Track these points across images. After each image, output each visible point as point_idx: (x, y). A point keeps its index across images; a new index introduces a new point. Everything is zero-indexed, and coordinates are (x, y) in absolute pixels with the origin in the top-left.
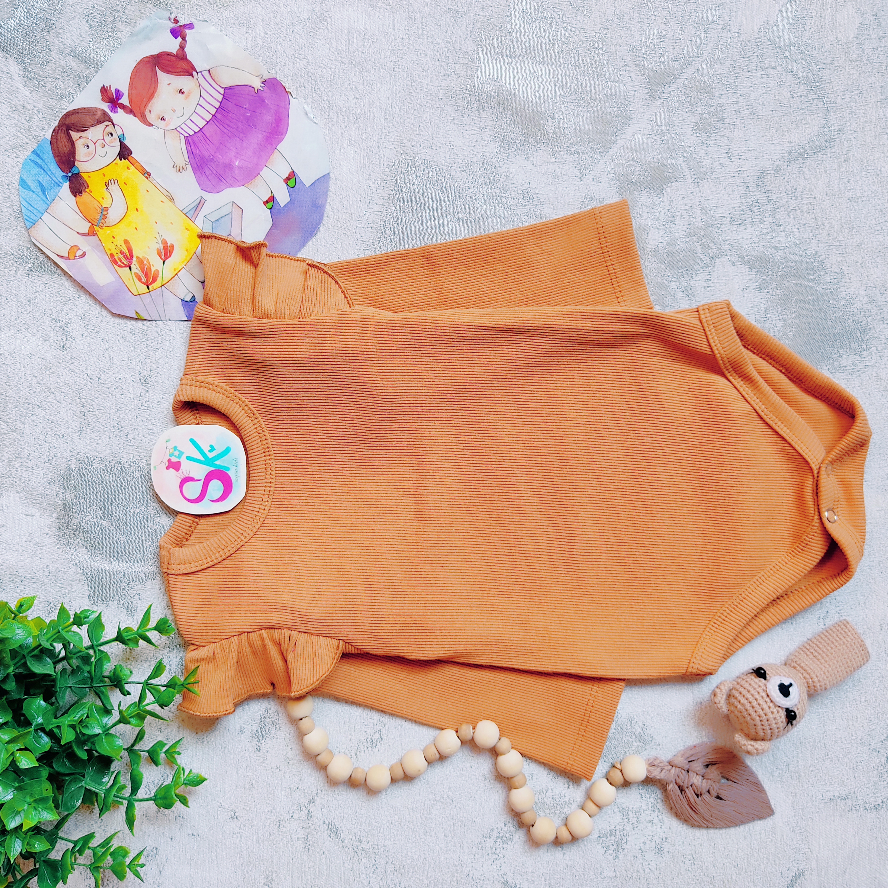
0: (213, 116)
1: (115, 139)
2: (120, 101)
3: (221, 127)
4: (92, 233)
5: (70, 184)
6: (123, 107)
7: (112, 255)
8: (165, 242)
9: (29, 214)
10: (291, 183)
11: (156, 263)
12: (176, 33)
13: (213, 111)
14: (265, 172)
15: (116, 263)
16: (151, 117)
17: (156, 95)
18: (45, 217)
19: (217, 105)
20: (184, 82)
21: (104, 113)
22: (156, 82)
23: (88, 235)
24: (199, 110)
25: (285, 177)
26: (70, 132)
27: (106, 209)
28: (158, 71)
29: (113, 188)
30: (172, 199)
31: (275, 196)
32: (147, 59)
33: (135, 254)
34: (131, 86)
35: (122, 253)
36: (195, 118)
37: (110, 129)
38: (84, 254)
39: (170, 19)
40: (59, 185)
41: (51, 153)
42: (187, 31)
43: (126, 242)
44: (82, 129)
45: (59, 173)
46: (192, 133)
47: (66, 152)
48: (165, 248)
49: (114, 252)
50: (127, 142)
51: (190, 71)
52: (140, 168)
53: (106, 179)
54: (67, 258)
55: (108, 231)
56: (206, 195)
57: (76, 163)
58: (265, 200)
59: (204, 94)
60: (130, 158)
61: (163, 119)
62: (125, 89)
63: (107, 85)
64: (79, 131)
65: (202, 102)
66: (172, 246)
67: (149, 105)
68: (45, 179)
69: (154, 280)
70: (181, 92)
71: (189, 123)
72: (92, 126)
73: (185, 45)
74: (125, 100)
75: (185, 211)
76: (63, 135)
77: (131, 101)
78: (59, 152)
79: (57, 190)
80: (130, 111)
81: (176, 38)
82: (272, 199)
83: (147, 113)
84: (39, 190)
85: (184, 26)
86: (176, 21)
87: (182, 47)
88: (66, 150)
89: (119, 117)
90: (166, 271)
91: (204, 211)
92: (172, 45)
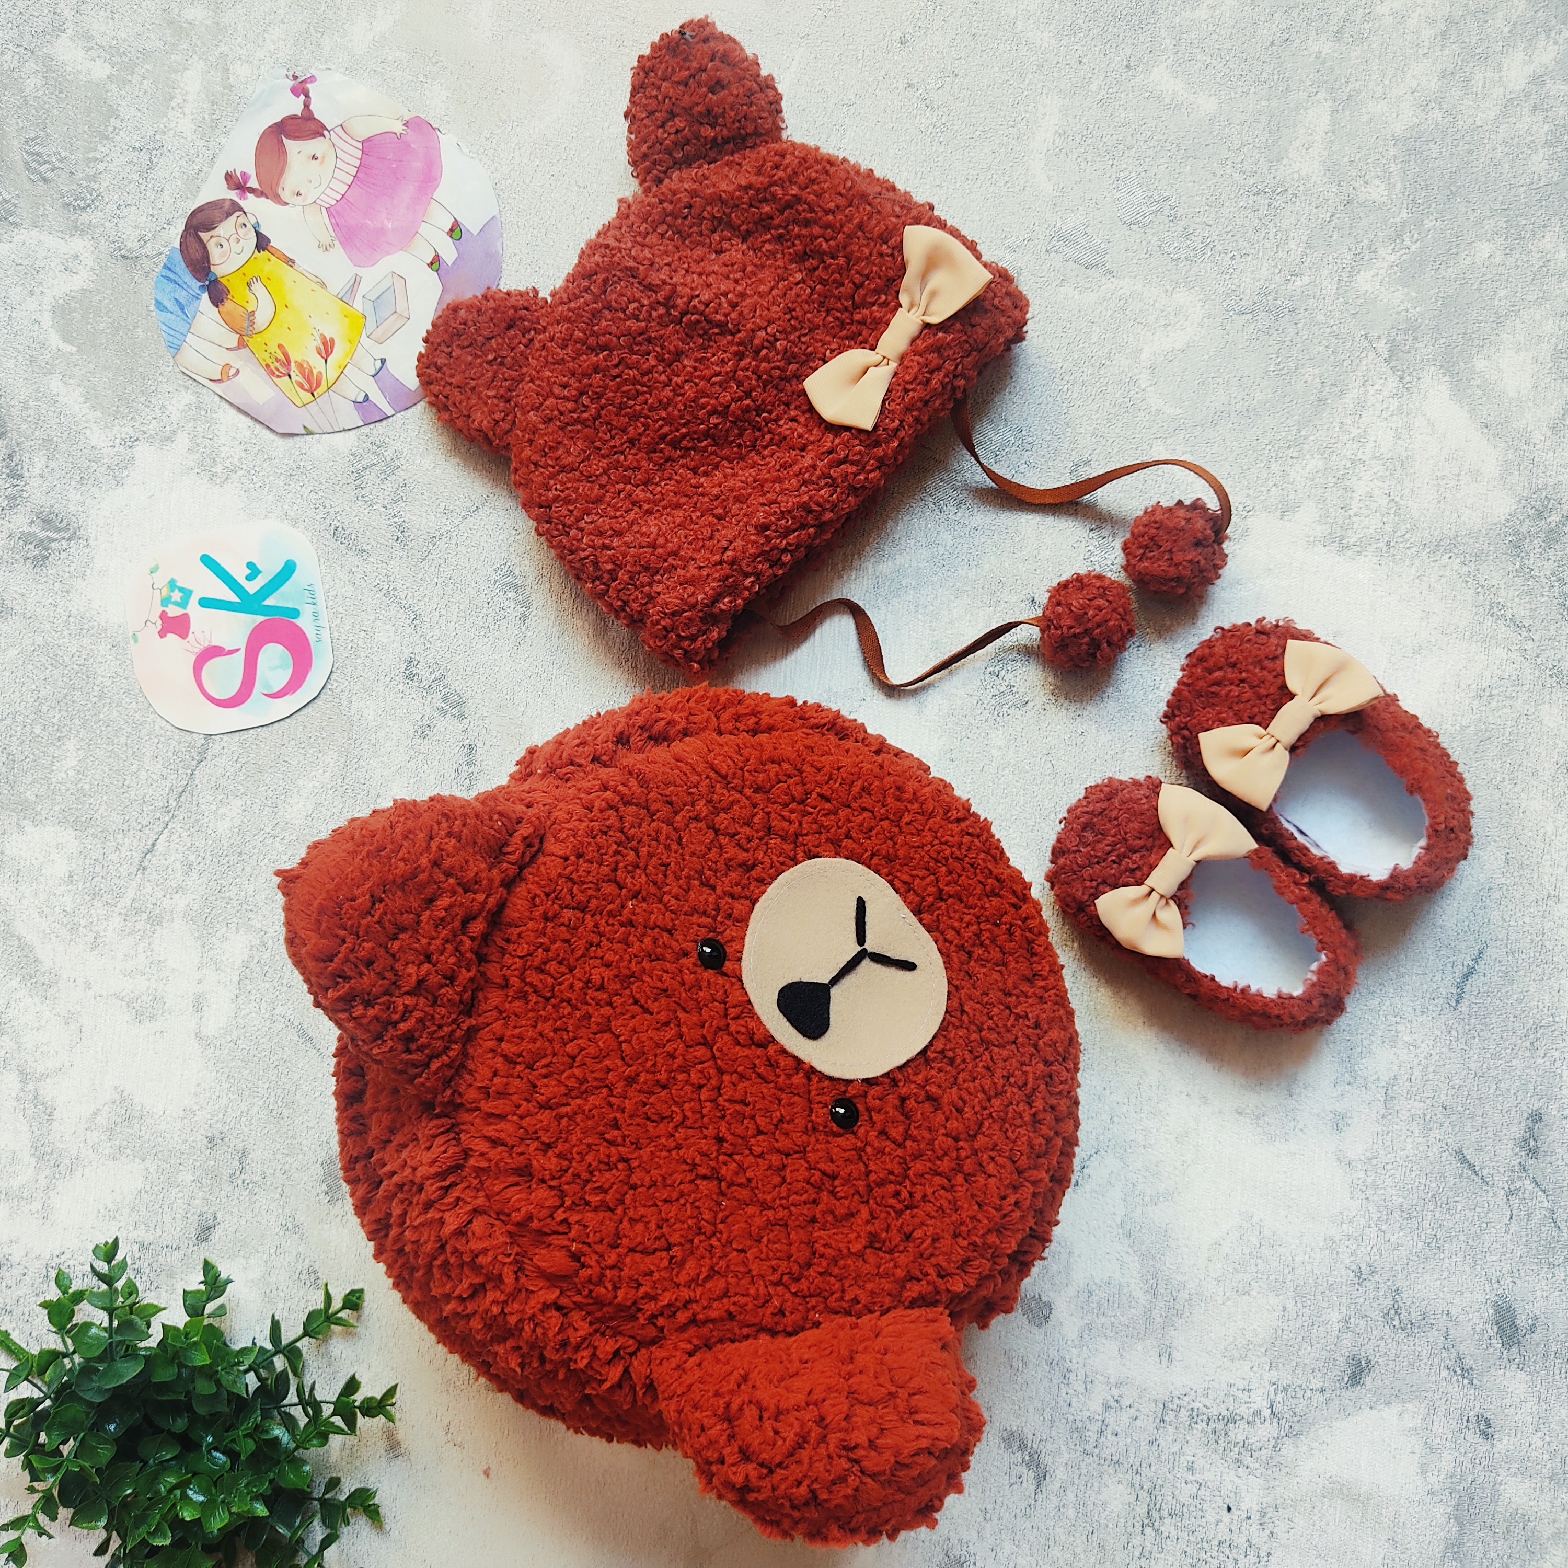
6: (252, 190)
7: (267, 366)
9: (171, 339)
12: (295, 91)
13: (354, 171)
18: (189, 338)
19: (357, 163)
21: (233, 203)
22: (285, 152)
24: (338, 174)
29: (257, 287)
33: (293, 357)
36: (335, 185)
37: (242, 219)
38: (238, 371)
42: (309, 86)
44: (211, 226)
45: (195, 284)
55: (258, 338)
56: (361, 272)
59: (339, 153)
62: (251, 170)
63: (230, 170)
64: (208, 230)
65: (339, 163)
66: (332, 340)
68: (182, 295)
69: (318, 385)
77: (260, 183)
84: (177, 308)
86: (295, 78)
87: (307, 106)
88: (198, 256)
89: (250, 203)
90: (330, 371)
91: (362, 290)
92: (295, 106)
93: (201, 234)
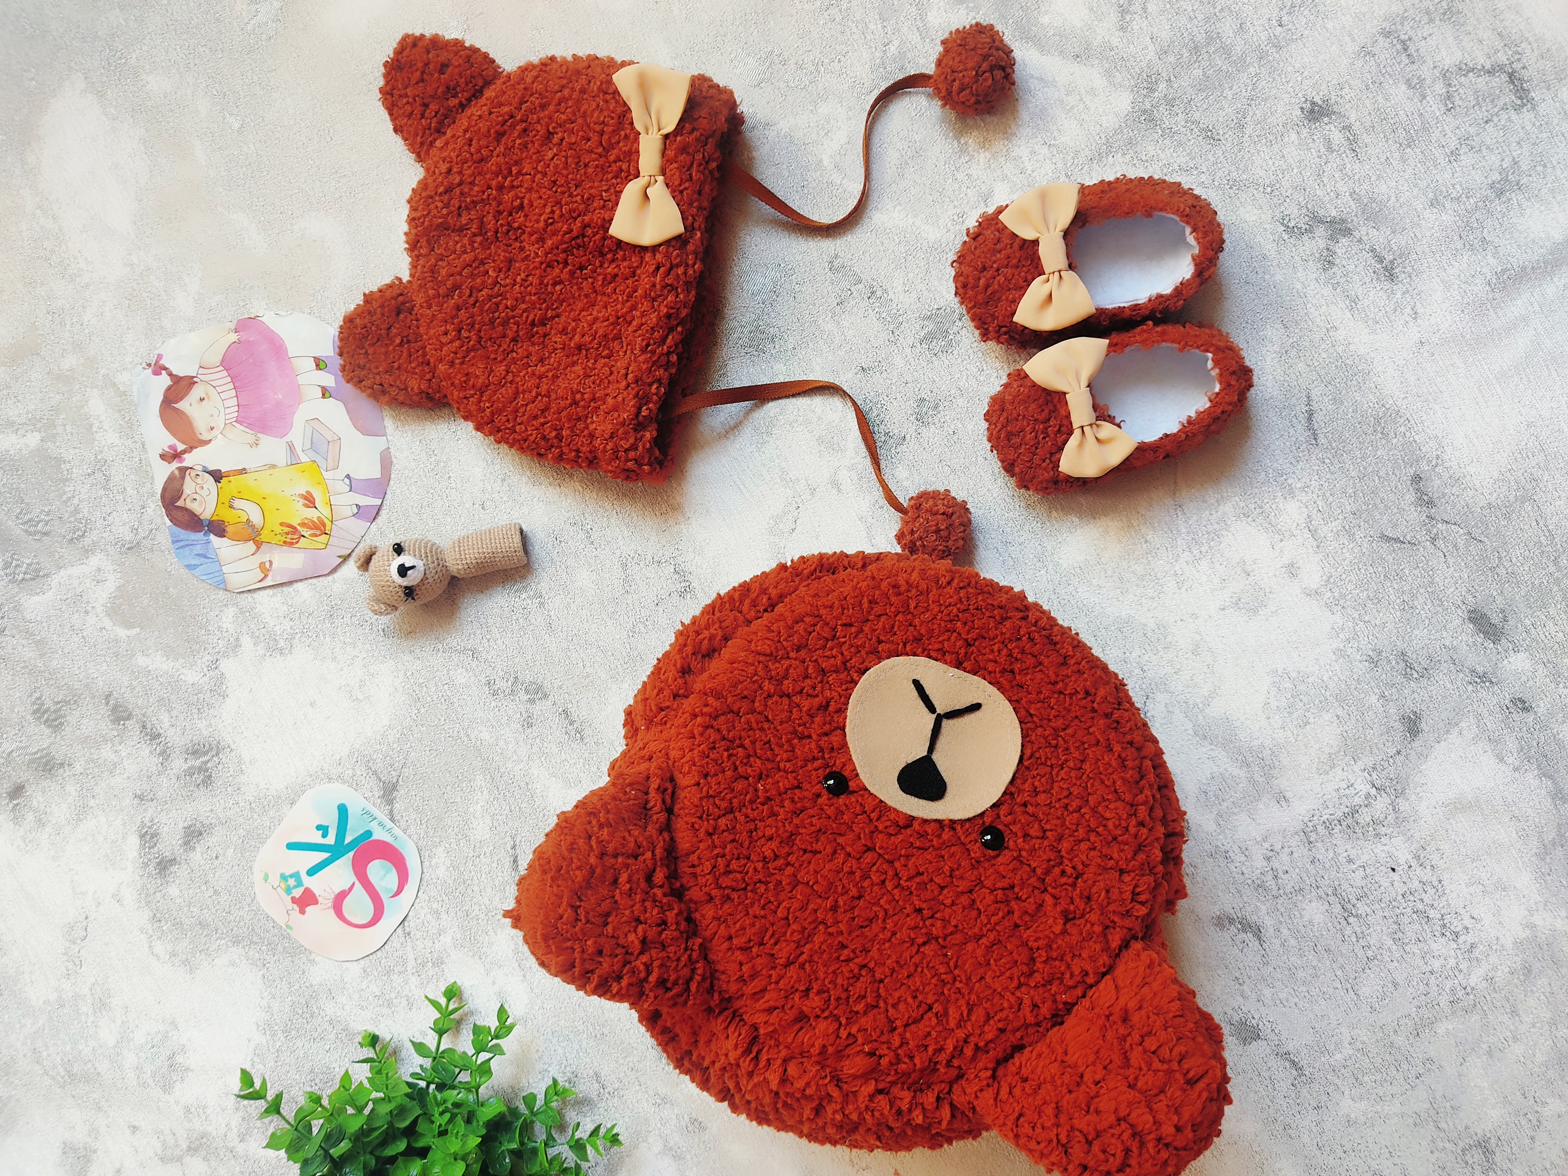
0: (235, 388)
1: (203, 475)
2: (179, 451)
3: (247, 388)
4: (259, 545)
5: (213, 533)
6: (184, 452)
7: (285, 542)
8: (302, 496)
9: (215, 580)
10: (322, 365)
11: (312, 514)
12: (157, 373)
13: (231, 386)
14: (301, 379)
15: (292, 544)
16: (205, 436)
17: (192, 421)
18: (225, 569)
19: (229, 379)
20: (197, 392)
21: (179, 469)
22: (183, 413)
23: (258, 548)
24: (223, 396)
25: (315, 367)
26: (176, 504)
27: (249, 521)
28: (176, 406)
29: (237, 503)
31: (323, 385)
32: (162, 408)
33: (295, 524)
34: (174, 434)
35: (288, 533)
36: (228, 403)
37: (193, 473)
38: (271, 562)
39: (145, 368)
40: (209, 543)
41: (182, 530)
42: (161, 362)
43: (282, 524)
44: (179, 494)
45: (200, 536)
46: (236, 414)
48: (306, 498)
49: (283, 539)
50: (211, 468)
51: (192, 381)
52: (235, 473)
53: (227, 504)
54: (266, 576)
55: (264, 532)
56: (288, 438)
57: (201, 517)
58: (321, 396)
59: (214, 383)
60: (223, 475)
61: (212, 429)
62: (173, 441)
63: (160, 452)
64: (180, 498)
65: (219, 389)
66: (308, 492)
68: (198, 549)
69: (324, 526)
70: (202, 400)
71: (227, 411)
72: (182, 486)
73: (170, 371)
74: (181, 447)
77: (183, 443)
78: (185, 524)
79: (212, 547)
80: (191, 448)
81: (161, 374)
82: (324, 389)
83: (200, 437)
84: (203, 559)
85: (157, 362)
86: (149, 365)
87: (170, 374)
88: (187, 517)
89: (189, 460)
90: (323, 511)
91: (298, 448)
92: (165, 381)
93: (178, 504)
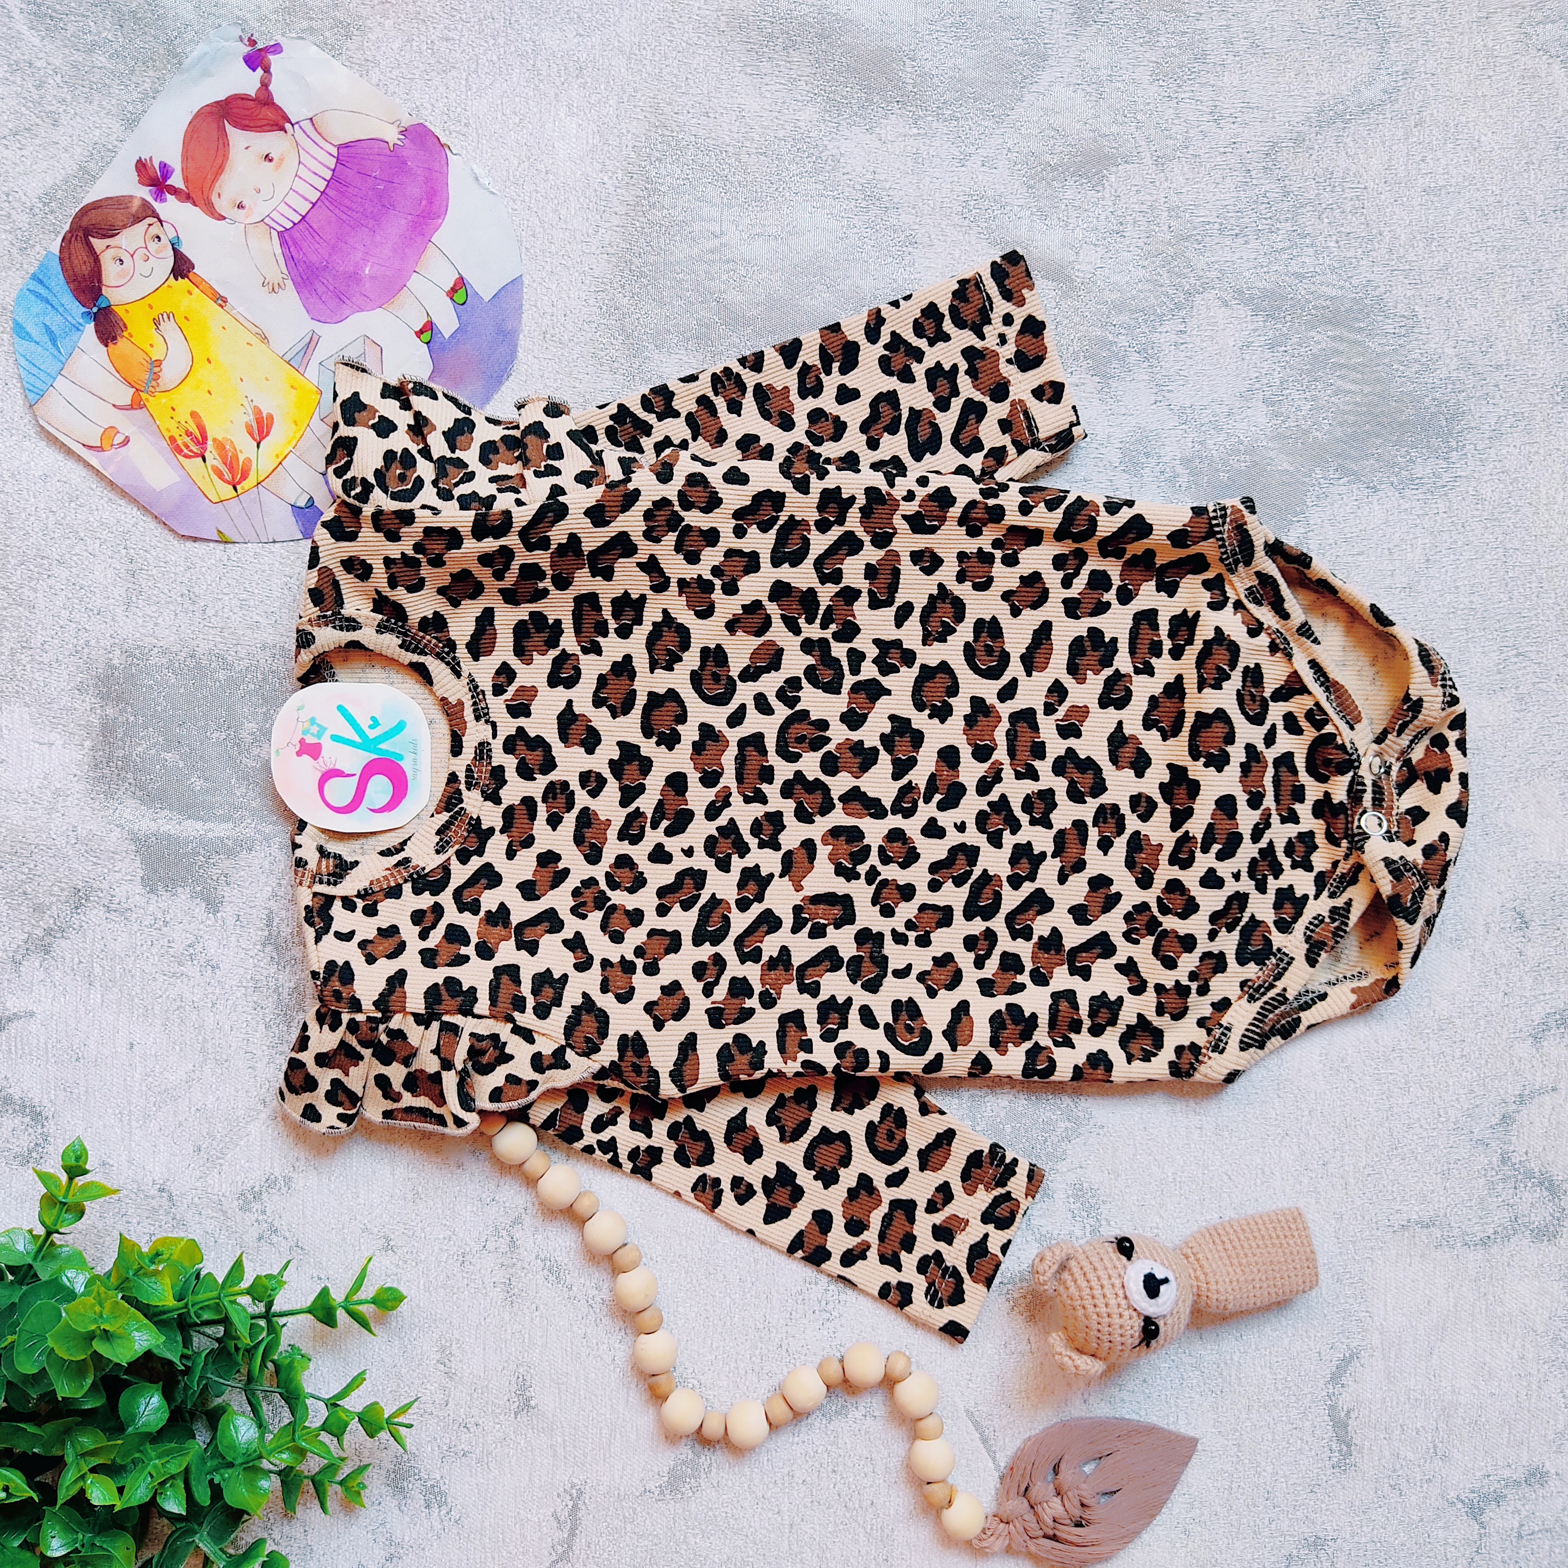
0: (322, 193)
1: (165, 246)
2: (169, 182)
3: (337, 211)
4: (137, 404)
5: (96, 325)
8: (258, 412)
10: (460, 296)
11: (245, 447)
17: (227, 169)
20: (271, 141)
23: (131, 407)
25: (448, 288)
26: (91, 239)
27: (159, 363)
28: (228, 127)
30: (264, 339)
31: (435, 320)
32: (208, 109)
34: (186, 156)
35: (189, 434)
39: (241, 39)
40: (78, 330)
41: (61, 276)
46: (289, 225)
47: (86, 273)
48: (259, 421)
49: (175, 434)
50: (184, 249)
51: (281, 123)
52: (209, 291)
53: (155, 314)
54: (100, 449)
57: (104, 288)
58: (418, 329)
60: (191, 275)
61: (240, 206)
67: (217, 185)
70: (268, 158)
71: (283, 209)
72: (125, 227)
73: (270, 81)
74: (176, 180)
75: (287, 358)
76: (80, 245)
78: (75, 275)
79: (75, 338)
80: (185, 196)
81: (254, 70)
82: (429, 326)
83: (214, 198)
85: (267, 50)
